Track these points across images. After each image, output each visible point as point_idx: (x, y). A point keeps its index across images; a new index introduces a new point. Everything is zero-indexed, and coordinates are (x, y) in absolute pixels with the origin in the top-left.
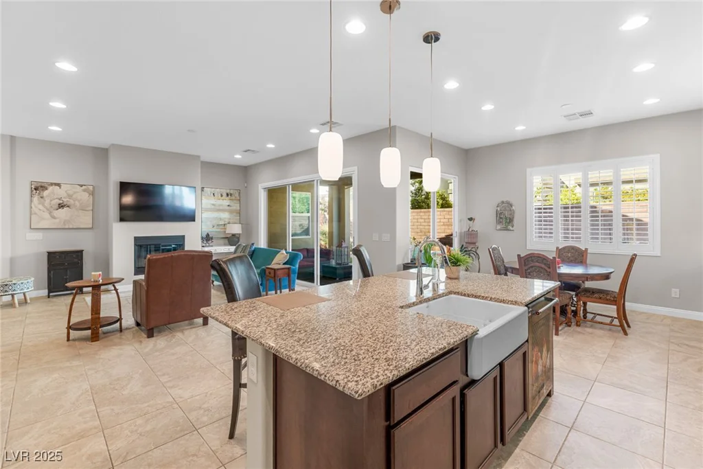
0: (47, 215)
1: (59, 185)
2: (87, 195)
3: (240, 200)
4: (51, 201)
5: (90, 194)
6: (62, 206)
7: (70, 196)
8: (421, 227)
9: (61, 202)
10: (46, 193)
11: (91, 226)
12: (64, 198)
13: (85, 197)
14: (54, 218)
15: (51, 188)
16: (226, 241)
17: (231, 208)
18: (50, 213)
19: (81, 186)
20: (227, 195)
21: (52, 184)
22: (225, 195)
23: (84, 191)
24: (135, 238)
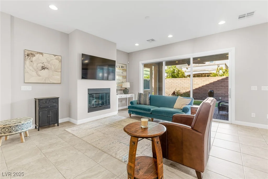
0: (34, 73)
1: (42, 54)
2: (58, 62)
3: (126, 70)
4: (37, 64)
5: (60, 62)
6: (44, 68)
7: (48, 62)
8: (182, 86)
9: (44, 65)
10: (34, 59)
11: (60, 82)
12: (45, 63)
13: (57, 63)
14: (39, 76)
15: (37, 56)
16: (122, 91)
17: (123, 74)
18: (37, 72)
19: (55, 56)
20: (122, 67)
21: (38, 53)
22: (121, 67)
23: (56, 59)
24: (88, 89)
